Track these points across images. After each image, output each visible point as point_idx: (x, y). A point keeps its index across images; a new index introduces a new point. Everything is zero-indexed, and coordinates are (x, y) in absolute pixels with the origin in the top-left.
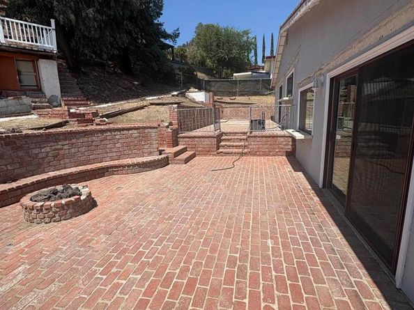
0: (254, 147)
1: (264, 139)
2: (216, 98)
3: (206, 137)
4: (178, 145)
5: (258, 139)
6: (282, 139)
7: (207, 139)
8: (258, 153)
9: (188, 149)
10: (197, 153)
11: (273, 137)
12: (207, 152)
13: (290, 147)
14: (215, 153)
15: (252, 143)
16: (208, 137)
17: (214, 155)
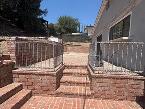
0: (100, 89)
1: (112, 81)
2: (64, 42)
3: (44, 75)
4: (12, 82)
5: (105, 80)
6: (133, 82)
7: (45, 77)
8: (104, 96)
9: (24, 87)
10: (34, 92)
11: (122, 79)
12: (45, 91)
13: (142, 91)
14: (55, 93)
15: (98, 84)
16: (47, 75)
17: (53, 95)
